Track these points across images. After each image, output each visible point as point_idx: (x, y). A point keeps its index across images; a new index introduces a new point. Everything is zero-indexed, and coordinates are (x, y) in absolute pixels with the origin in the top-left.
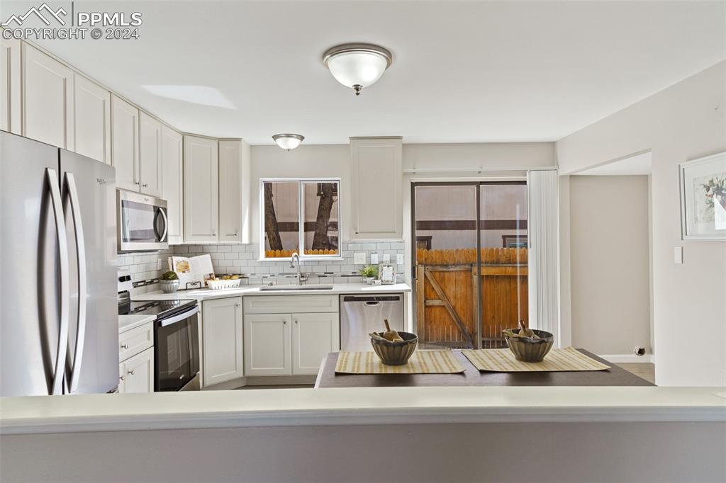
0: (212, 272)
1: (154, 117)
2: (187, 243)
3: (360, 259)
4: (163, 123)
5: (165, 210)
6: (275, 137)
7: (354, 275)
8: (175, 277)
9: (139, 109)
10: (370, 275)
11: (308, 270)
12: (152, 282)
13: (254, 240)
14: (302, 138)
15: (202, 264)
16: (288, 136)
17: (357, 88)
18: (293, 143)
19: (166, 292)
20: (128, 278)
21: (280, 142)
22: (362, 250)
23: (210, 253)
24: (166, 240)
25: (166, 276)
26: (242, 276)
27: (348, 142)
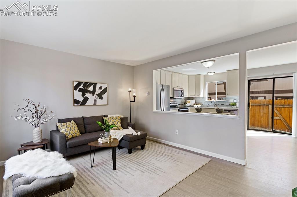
0: (195, 103)
1: (181, 74)
2: (189, 97)
3: (231, 101)
4: (183, 74)
5: (183, 91)
6: (208, 73)
7: (229, 105)
8: (187, 104)
9: (178, 73)
10: (233, 105)
11: (217, 104)
12: (183, 105)
13: (205, 96)
14: (214, 72)
15: (193, 102)
16: (211, 72)
17: (208, 67)
18: (212, 74)
19: (185, 106)
20: (177, 103)
21: (209, 74)
22: (232, 99)
23: (195, 99)
24: (183, 96)
25: (185, 103)
26: (201, 104)
27: (226, 71)
